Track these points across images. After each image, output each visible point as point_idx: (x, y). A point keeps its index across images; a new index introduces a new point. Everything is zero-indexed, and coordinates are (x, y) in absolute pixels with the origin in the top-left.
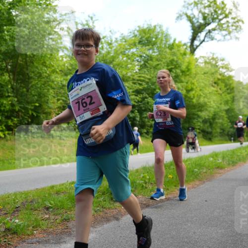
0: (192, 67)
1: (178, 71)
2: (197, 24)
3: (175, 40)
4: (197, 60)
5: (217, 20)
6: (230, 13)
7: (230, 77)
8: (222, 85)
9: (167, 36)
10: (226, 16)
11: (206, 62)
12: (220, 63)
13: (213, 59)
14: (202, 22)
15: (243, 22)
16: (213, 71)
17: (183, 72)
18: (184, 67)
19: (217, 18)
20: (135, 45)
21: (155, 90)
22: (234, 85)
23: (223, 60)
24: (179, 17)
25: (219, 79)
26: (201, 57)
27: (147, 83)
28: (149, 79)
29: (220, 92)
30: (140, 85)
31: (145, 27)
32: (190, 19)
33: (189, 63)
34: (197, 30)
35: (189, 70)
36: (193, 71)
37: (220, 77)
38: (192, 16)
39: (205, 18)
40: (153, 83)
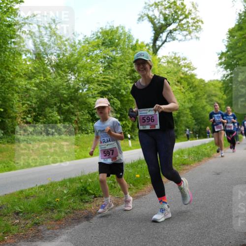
0: (155, 67)
2: (158, 25)
3: (137, 41)
4: (159, 59)
5: (178, 21)
6: (190, 14)
7: (192, 76)
8: (185, 84)
9: (129, 37)
10: (186, 17)
11: (168, 62)
12: (182, 63)
13: (175, 58)
14: (163, 22)
15: (202, 22)
16: (176, 70)
19: (178, 19)
20: (98, 46)
21: (120, 90)
22: (196, 83)
23: (185, 59)
24: (141, 18)
25: (181, 78)
26: (163, 57)
27: (112, 84)
28: (114, 80)
29: (183, 90)
30: (105, 86)
31: (108, 28)
32: (151, 20)
34: (158, 31)
37: (182, 76)
38: (153, 17)
39: (165, 19)
40: (118, 84)
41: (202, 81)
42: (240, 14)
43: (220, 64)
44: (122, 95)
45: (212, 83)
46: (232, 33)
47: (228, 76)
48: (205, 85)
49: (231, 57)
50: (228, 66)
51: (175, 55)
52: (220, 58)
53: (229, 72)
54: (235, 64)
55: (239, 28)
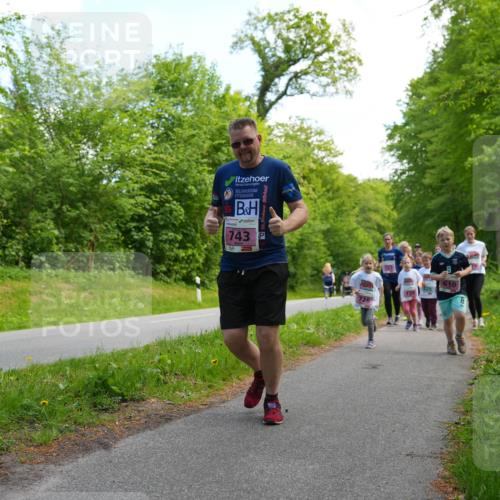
2: (271, 61)
3: (228, 89)
4: (270, 129)
5: (312, 55)
6: (336, 42)
7: (333, 168)
8: (318, 183)
9: (212, 80)
10: (329, 49)
11: (287, 136)
12: (314, 140)
13: (301, 129)
14: (283, 55)
15: (360, 61)
16: (301, 153)
19: (312, 51)
20: (147, 92)
21: (185, 186)
22: (340, 183)
23: (320, 133)
24: (238, 44)
25: (311, 171)
26: (278, 124)
27: (170, 172)
28: (175, 165)
29: (314, 195)
30: (156, 174)
31: (170, 58)
32: (259, 49)
34: (271, 71)
37: (313, 166)
38: (263, 43)
39: (287, 49)
40: (183, 173)
41: (351, 179)
42: (434, 53)
43: (390, 148)
44: (190, 197)
45: (371, 185)
46: (416, 88)
47: (403, 173)
48: (358, 187)
49: (413, 137)
50: (404, 153)
51: (302, 123)
52: (391, 137)
53: (405, 165)
54: (420, 150)
55: (432, 79)
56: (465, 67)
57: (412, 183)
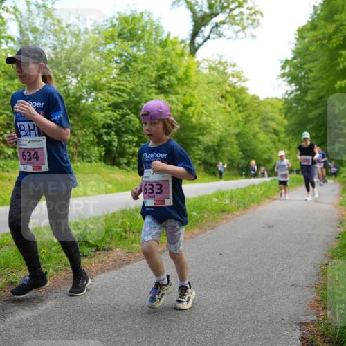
0: (192, 73)
1: (173, 78)
2: (199, 14)
3: (169, 35)
4: (198, 64)
5: (228, 10)
6: (245, 1)
7: (243, 90)
8: (232, 100)
9: (158, 29)
10: (240, 6)
11: (210, 68)
12: (229, 70)
13: (220, 63)
14: (207, 11)
15: (262, 14)
16: (220, 80)
17: (179, 79)
18: (180, 73)
19: (228, 7)
20: (112, 38)
21: (139, 103)
22: (247, 101)
23: (234, 66)
24: (176, 3)
25: (227, 92)
26: (204, 60)
27: (129, 94)
28: (132, 89)
29: (229, 109)
30: (119, 96)
31: (128, 13)
32: (191, 8)
33: (188, 68)
34: (199, 22)
35: (187, 77)
36: (194, 79)
37: (229, 89)
38: (193, 2)
39: (211, 6)
40: (138, 95)
41: (255, 98)
42: (315, 7)
43: (283, 75)
45: (269, 102)
46: (301, 33)
47: (292, 93)
48: (260, 103)
49: (299, 67)
50: (293, 79)
52: (283, 67)
53: (293, 87)
54: (304, 77)
55: (313, 26)
56: (336, 17)
57: (298, 100)
